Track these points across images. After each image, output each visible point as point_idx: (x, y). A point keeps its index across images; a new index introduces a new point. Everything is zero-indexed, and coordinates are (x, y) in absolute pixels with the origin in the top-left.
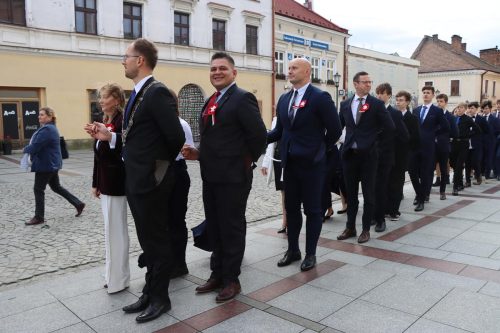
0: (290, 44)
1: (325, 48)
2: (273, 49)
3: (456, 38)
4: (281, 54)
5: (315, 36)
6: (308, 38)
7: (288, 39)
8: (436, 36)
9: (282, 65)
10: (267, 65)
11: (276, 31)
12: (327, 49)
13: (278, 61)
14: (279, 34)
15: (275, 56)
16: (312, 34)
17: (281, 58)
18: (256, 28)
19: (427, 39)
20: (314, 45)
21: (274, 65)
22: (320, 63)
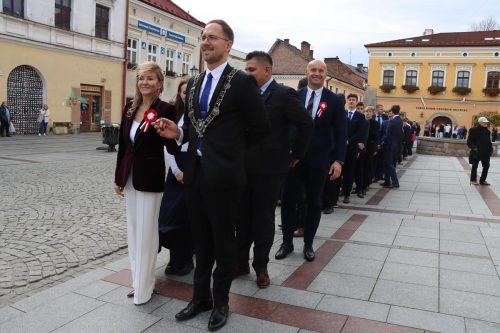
0: (144, 31)
1: (182, 40)
2: (126, 35)
3: (305, 45)
4: (135, 42)
5: (172, 26)
6: (164, 27)
7: (142, 26)
8: (287, 40)
9: (134, 53)
10: (118, 52)
11: (130, 16)
12: (184, 41)
13: (131, 49)
14: (134, 19)
15: (128, 43)
16: (169, 24)
17: (134, 47)
18: (108, 9)
19: (279, 42)
20: (170, 36)
21: (127, 53)
22: (176, 55)
